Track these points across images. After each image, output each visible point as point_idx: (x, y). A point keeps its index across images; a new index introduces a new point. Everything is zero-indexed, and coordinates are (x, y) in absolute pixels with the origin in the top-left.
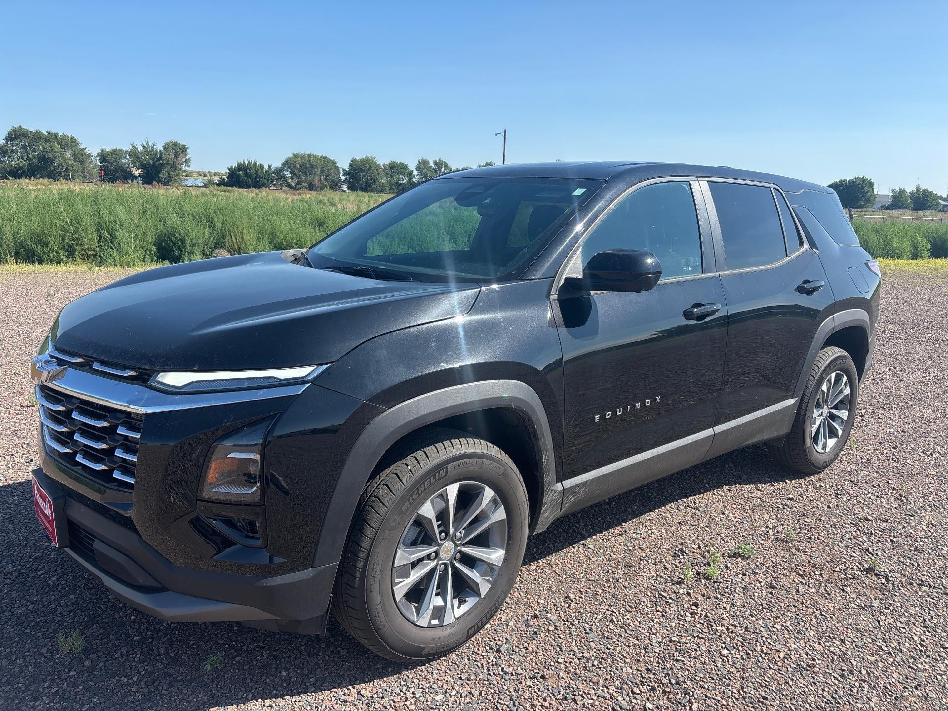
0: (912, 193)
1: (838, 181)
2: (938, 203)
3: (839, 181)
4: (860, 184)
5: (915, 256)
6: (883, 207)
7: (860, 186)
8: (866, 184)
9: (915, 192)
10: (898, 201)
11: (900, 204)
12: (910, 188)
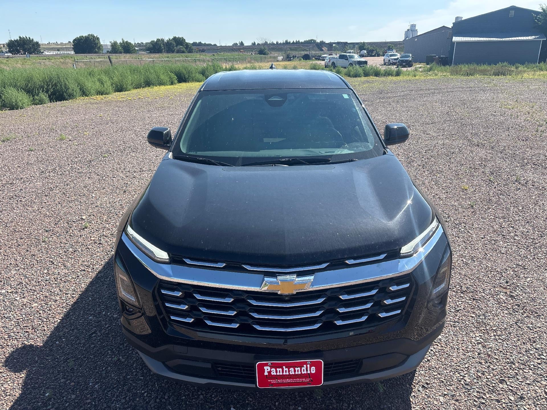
0: (120, 43)
1: (78, 37)
2: (135, 49)
3: (80, 37)
4: (92, 38)
5: (172, 83)
6: (108, 52)
7: (92, 40)
8: (95, 39)
9: (122, 42)
10: (115, 49)
11: (117, 50)
12: (119, 41)
